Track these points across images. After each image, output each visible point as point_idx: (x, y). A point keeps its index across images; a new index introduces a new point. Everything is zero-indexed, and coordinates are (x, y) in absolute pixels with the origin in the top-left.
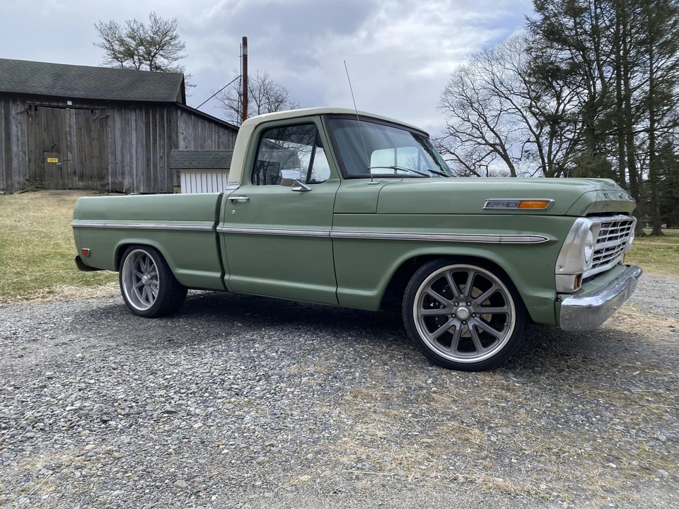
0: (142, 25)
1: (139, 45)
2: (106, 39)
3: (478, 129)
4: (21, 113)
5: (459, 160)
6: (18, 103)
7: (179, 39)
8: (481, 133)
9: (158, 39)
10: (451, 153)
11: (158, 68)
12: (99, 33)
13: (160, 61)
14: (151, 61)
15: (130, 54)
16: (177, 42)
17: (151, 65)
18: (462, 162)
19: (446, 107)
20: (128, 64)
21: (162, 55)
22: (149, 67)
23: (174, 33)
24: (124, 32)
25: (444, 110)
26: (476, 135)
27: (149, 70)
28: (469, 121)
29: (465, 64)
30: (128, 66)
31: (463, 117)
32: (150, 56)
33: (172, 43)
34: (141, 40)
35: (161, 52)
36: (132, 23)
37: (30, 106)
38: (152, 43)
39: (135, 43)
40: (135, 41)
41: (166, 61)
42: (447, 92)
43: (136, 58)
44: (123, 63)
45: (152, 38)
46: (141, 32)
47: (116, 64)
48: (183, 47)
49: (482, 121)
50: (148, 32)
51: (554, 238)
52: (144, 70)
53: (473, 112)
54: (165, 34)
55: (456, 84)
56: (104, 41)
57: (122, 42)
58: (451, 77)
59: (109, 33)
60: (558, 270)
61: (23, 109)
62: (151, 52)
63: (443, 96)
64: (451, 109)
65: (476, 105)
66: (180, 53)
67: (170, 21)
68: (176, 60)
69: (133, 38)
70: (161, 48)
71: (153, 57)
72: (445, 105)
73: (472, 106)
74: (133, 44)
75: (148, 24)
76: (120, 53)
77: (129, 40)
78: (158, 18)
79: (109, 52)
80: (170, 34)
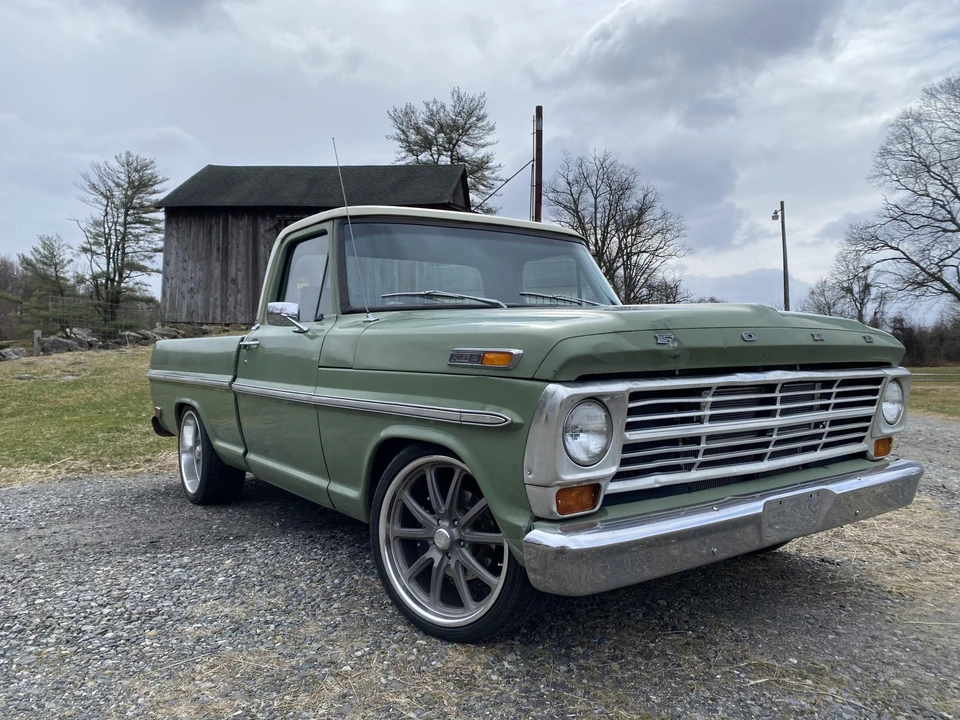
0: (443, 107)
1: (437, 133)
2: (399, 128)
3: (943, 207)
4: (270, 230)
5: (908, 258)
6: (268, 218)
7: (487, 119)
8: (949, 212)
9: (461, 121)
10: (892, 248)
11: (460, 159)
12: (392, 122)
13: (464, 150)
14: (452, 151)
15: (427, 143)
16: (485, 123)
17: (451, 157)
18: (913, 262)
19: (886, 175)
20: (424, 157)
21: (466, 142)
22: (449, 159)
23: (482, 113)
24: (421, 117)
25: (882, 180)
26: (939, 217)
27: (449, 163)
28: (928, 195)
29: (915, 105)
30: (424, 160)
31: (916, 190)
32: (451, 145)
33: (479, 125)
34: (441, 125)
35: (465, 138)
36: (431, 105)
37: (280, 221)
38: (455, 127)
39: (433, 130)
40: (434, 127)
41: (470, 150)
42: (885, 152)
43: (435, 148)
44: (419, 157)
45: (454, 121)
46: (442, 114)
47: (411, 159)
48: (492, 129)
49: (948, 193)
50: (449, 112)
51: (518, 420)
52: (443, 163)
53: (932, 181)
54: (470, 115)
55: (900, 139)
56: (398, 131)
57: (418, 130)
58: (891, 129)
59: (404, 121)
60: (528, 477)
61: (272, 225)
62: (452, 138)
63: (879, 160)
64: (894, 178)
65: (937, 169)
66: (488, 139)
67: (477, 96)
68: (483, 146)
69: (432, 125)
70: (465, 132)
71: (454, 146)
72: (881, 172)
73: (929, 171)
74: (431, 131)
75: (449, 103)
76: (416, 143)
77: (428, 126)
78: (462, 94)
79: (404, 144)
80: (477, 112)
